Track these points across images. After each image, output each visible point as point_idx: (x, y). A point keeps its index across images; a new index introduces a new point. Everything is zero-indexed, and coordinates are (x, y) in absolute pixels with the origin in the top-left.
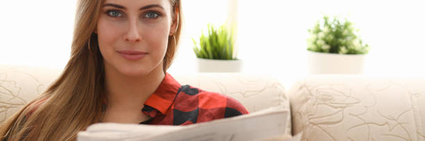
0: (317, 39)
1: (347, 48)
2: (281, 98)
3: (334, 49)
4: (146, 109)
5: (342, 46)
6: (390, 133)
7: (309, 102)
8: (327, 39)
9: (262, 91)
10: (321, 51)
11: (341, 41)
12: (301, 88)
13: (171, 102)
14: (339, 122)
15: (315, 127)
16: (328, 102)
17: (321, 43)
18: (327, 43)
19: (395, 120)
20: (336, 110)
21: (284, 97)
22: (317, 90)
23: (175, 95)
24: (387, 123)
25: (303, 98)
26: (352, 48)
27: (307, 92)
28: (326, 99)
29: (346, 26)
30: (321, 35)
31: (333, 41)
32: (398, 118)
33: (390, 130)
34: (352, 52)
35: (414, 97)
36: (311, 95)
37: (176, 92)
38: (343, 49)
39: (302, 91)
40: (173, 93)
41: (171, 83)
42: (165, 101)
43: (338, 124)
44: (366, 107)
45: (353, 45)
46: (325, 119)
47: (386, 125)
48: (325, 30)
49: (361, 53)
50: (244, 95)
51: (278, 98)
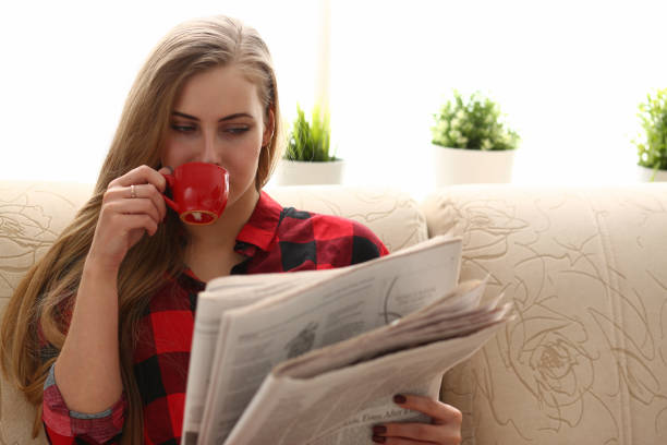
0: (449, 129)
1: (492, 141)
2: (418, 221)
3: (474, 143)
4: (240, 246)
5: (485, 138)
6: (573, 268)
7: (458, 225)
8: (464, 128)
9: (390, 212)
10: (456, 146)
11: (482, 130)
12: (444, 206)
13: (272, 234)
14: (502, 255)
15: (468, 262)
16: (484, 227)
17: (455, 134)
18: (464, 134)
19: (576, 250)
20: (497, 238)
21: (421, 219)
22: (467, 209)
23: (276, 224)
24: (567, 255)
25: (449, 220)
26: (500, 141)
27: (453, 212)
28: (482, 222)
29: (488, 109)
30: (455, 123)
31: (471, 132)
32: (582, 247)
33: (572, 265)
34: (499, 147)
35: (600, 215)
36: (460, 215)
37: (278, 218)
38: (487, 143)
39: (445, 211)
40: (273, 219)
41: (269, 204)
42: (265, 232)
43: (501, 258)
44: (537, 232)
45: (501, 137)
46: (481, 252)
47: (566, 258)
48: (461, 115)
49: (511, 148)
50: (366, 218)
51: (412, 222)
